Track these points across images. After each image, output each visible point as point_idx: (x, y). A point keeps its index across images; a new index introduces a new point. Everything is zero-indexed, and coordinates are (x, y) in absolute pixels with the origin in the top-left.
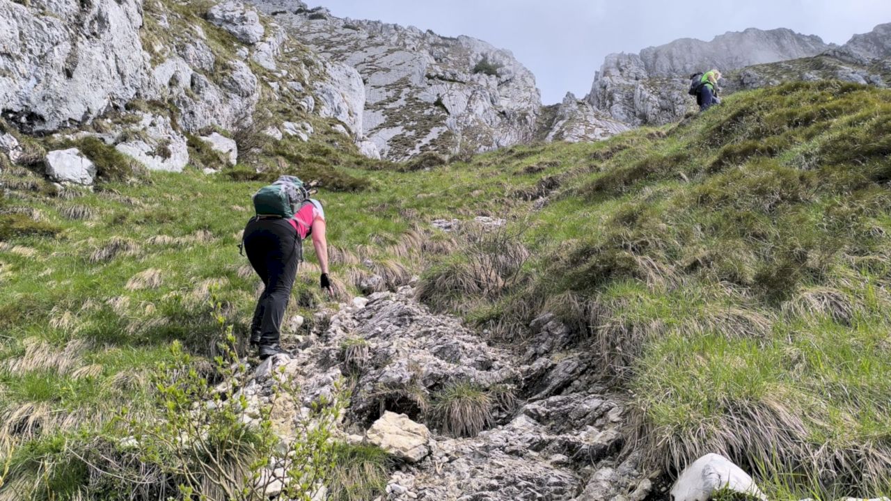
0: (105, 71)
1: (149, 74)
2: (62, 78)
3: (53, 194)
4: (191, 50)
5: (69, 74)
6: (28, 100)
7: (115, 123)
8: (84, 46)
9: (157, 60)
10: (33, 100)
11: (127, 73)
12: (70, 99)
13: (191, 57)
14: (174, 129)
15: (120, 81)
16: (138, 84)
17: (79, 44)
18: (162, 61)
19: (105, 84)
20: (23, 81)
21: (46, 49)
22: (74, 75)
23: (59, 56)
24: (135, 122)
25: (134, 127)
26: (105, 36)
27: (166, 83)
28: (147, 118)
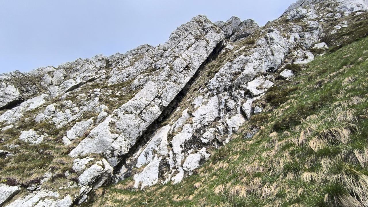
0: (279, 49)
1: (289, 42)
2: (272, 57)
3: (287, 82)
4: (294, 29)
5: (273, 55)
6: (269, 66)
7: (289, 59)
8: (272, 47)
9: (288, 38)
10: (270, 65)
11: (284, 45)
12: (276, 60)
13: (295, 31)
14: (304, 50)
15: (283, 49)
16: (288, 46)
17: (271, 47)
18: (290, 37)
19: (281, 52)
20: (266, 62)
21: (266, 53)
22: (274, 54)
23: (269, 53)
24: (293, 55)
25: (294, 57)
26: (275, 41)
27: (294, 41)
28: (296, 53)
